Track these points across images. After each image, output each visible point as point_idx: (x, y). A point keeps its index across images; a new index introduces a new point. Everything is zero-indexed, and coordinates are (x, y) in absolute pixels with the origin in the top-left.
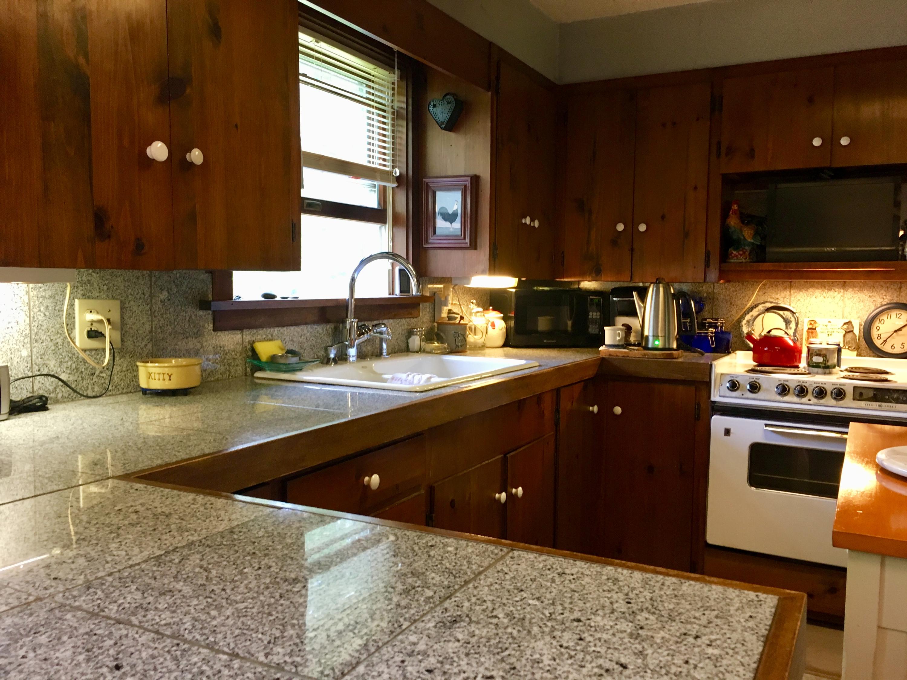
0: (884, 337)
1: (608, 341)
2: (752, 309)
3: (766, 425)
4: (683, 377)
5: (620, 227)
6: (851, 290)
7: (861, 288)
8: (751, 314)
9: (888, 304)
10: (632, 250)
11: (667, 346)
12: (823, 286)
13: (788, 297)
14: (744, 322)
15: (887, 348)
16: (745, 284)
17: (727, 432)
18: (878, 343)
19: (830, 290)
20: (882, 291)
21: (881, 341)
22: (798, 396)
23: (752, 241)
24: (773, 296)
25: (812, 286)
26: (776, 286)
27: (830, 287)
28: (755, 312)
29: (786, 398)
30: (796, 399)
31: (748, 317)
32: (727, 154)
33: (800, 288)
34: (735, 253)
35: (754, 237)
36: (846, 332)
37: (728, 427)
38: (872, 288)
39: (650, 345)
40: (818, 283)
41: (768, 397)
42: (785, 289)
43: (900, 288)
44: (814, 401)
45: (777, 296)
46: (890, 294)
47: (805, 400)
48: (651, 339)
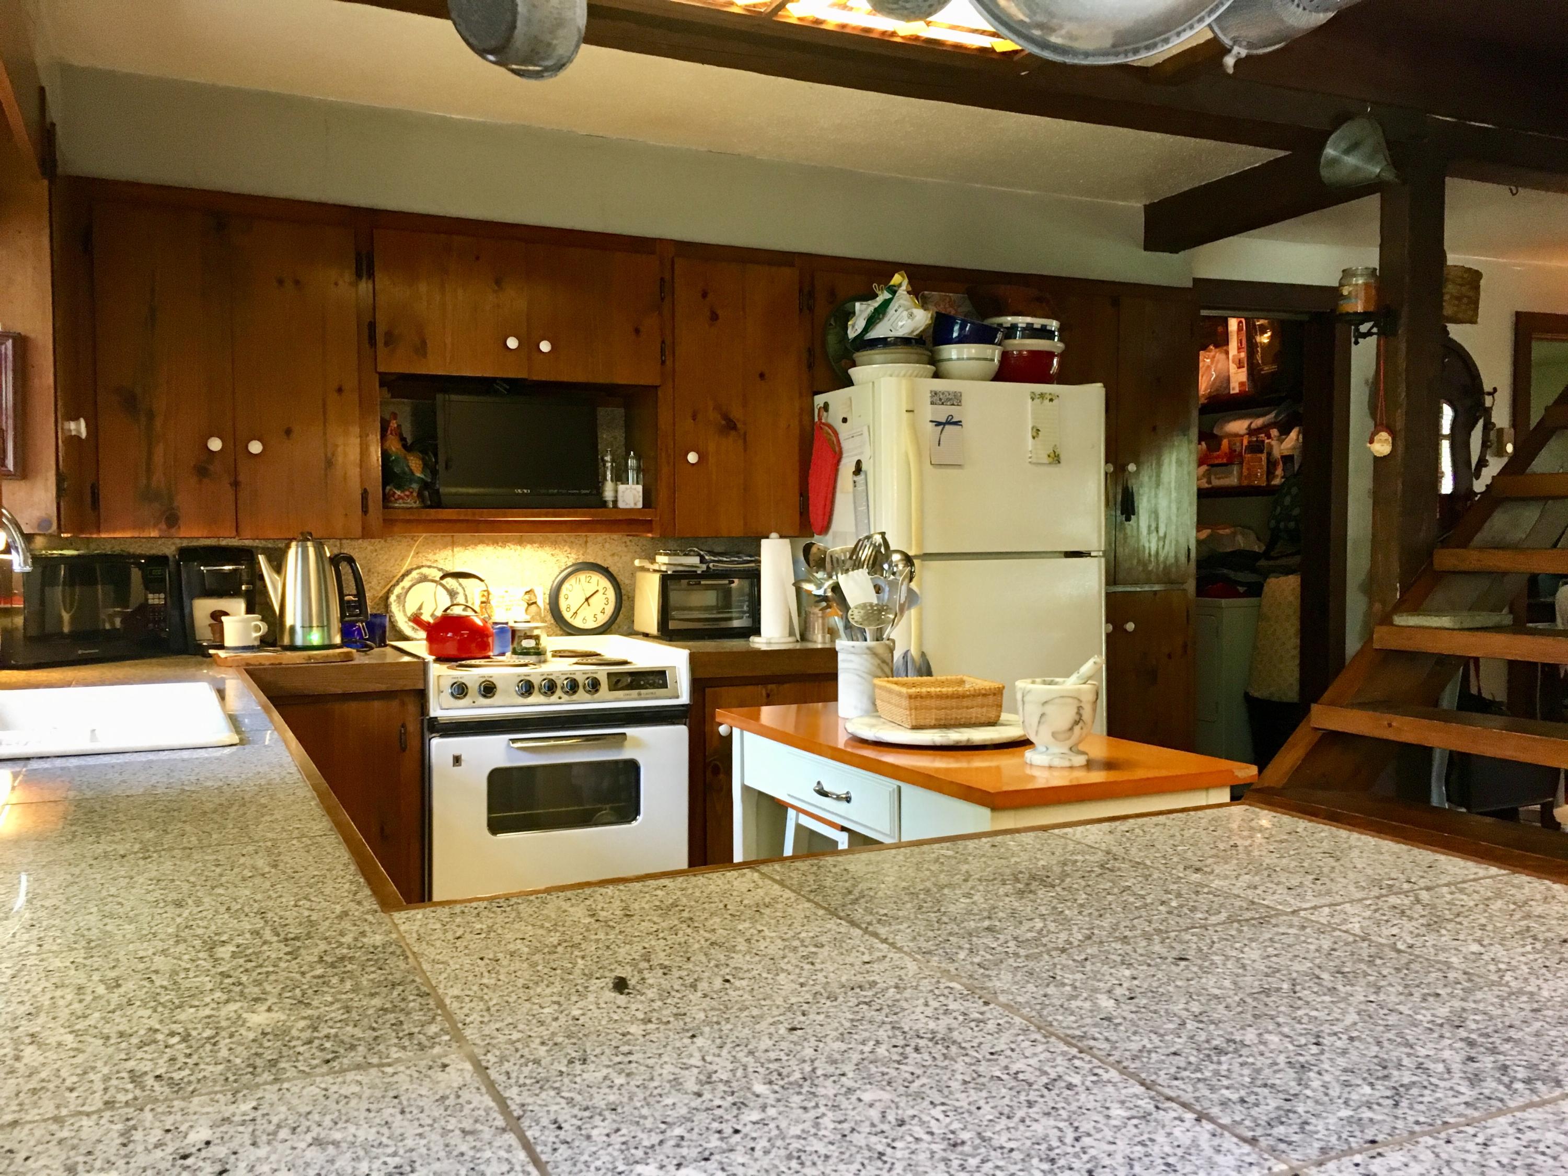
0: (573, 610)
1: (231, 639)
2: (403, 576)
3: (514, 741)
4: (383, 687)
5: (215, 445)
6: (529, 546)
7: (542, 544)
8: (401, 584)
9: (573, 565)
10: (236, 484)
11: (326, 642)
12: (495, 542)
13: (450, 558)
14: (393, 598)
15: (577, 623)
16: (389, 539)
17: (457, 760)
18: (567, 616)
19: (503, 546)
20: (566, 548)
21: (571, 613)
22: (545, 694)
23: (422, 476)
24: (431, 556)
25: (481, 542)
26: (433, 542)
27: (504, 542)
28: (406, 583)
29: (531, 700)
30: (542, 699)
31: (397, 590)
32: (386, 344)
33: (465, 545)
34: (398, 493)
35: (423, 471)
36: (529, 605)
37: (457, 753)
38: (555, 543)
39: (299, 642)
40: (488, 537)
41: (509, 701)
42: (445, 547)
43: (586, 542)
44: (565, 698)
45: (436, 557)
46: (574, 551)
47: (554, 698)
48: (299, 630)
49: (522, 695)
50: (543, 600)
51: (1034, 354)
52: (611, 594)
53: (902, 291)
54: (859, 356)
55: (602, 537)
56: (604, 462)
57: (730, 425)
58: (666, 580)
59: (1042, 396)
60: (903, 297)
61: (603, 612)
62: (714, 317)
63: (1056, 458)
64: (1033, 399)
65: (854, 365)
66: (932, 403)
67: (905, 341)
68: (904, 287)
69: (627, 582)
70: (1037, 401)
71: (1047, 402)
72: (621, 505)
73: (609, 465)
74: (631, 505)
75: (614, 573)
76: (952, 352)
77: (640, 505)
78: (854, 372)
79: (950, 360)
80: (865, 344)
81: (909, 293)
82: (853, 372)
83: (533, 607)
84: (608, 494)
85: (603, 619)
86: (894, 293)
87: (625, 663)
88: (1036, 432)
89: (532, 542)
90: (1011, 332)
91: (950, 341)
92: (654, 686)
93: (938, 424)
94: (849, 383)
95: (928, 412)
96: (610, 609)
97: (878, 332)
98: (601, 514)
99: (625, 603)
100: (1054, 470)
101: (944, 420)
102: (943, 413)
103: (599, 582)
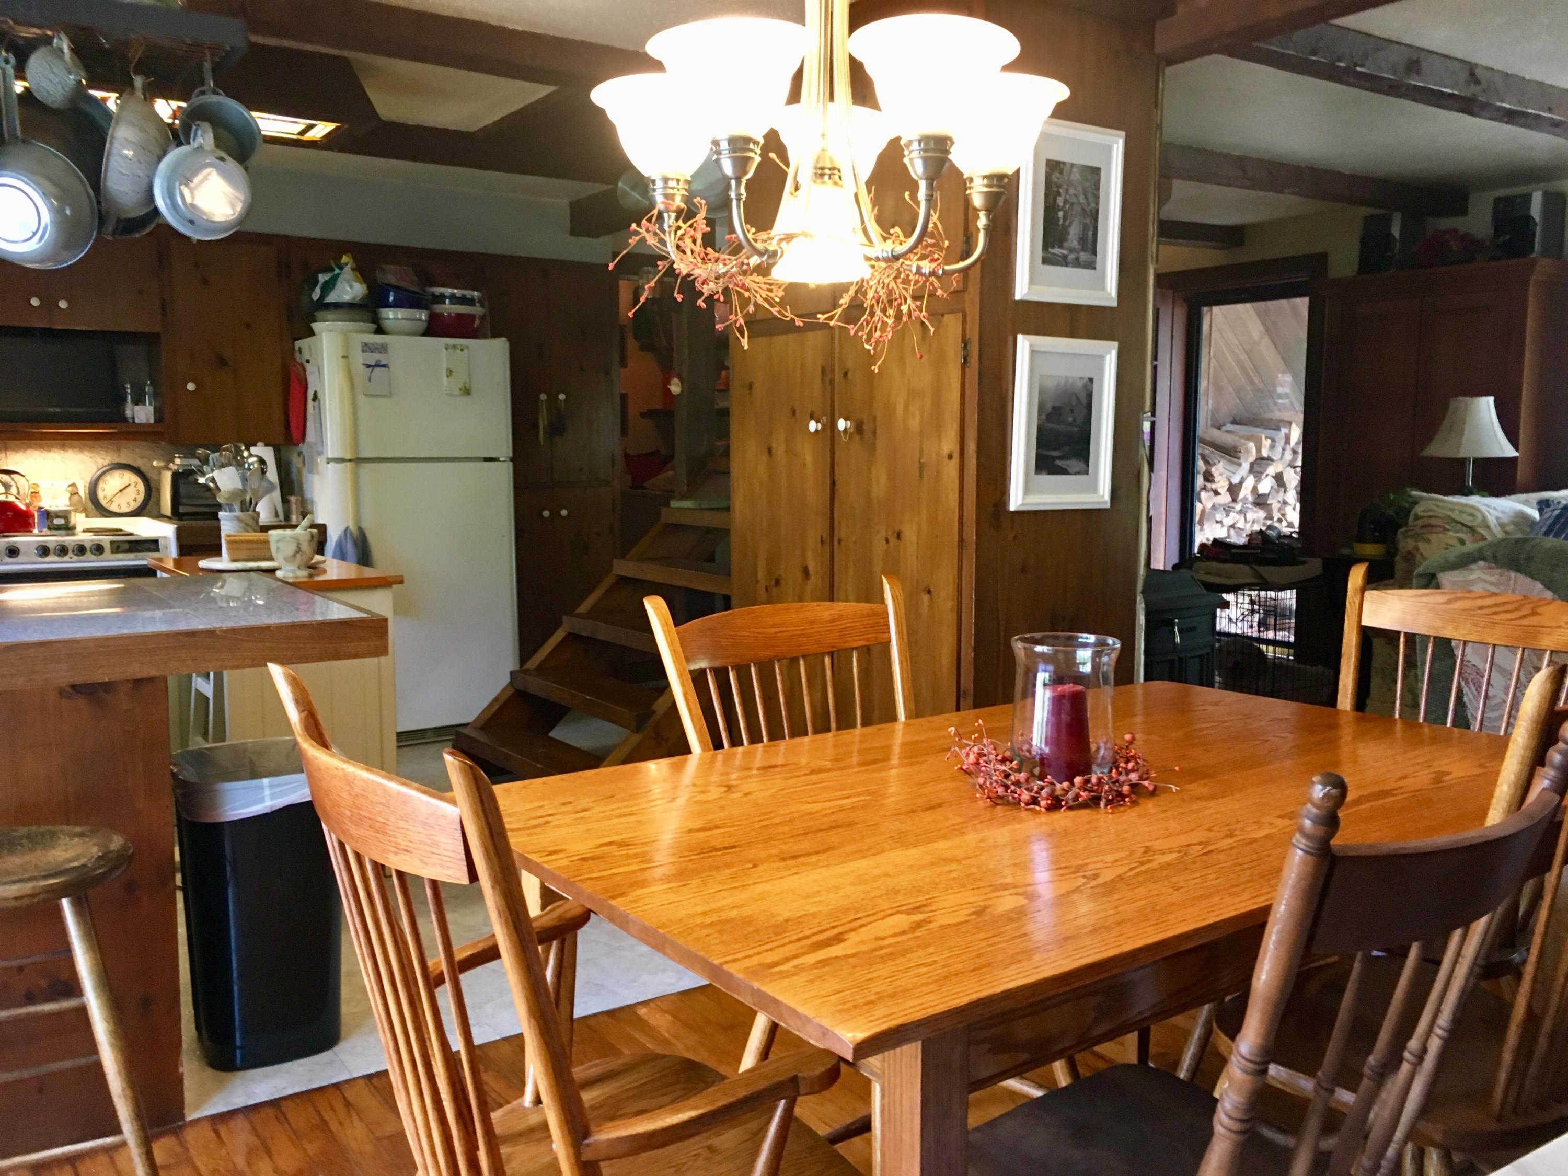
0: (109, 496)
6: (70, 451)
7: (81, 449)
9: (109, 465)
12: (41, 448)
15: (113, 508)
18: (104, 503)
19: (49, 451)
20: (102, 452)
21: (108, 500)
22: (59, 555)
27: (49, 448)
29: (47, 559)
30: (57, 559)
36: (72, 494)
38: (92, 448)
40: (36, 444)
41: (29, 560)
43: (119, 448)
44: (75, 558)
46: (110, 454)
47: (66, 558)
49: (41, 556)
50: (83, 492)
51: (459, 316)
52: (141, 487)
53: (348, 269)
54: (319, 314)
55: (131, 443)
56: (125, 389)
57: (222, 362)
58: (176, 476)
59: (454, 347)
60: (347, 273)
61: (135, 500)
62: (205, 282)
63: (467, 391)
64: (447, 349)
65: (315, 321)
66: (363, 351)
67: (351, 306)
68: (349, 266)
69: (155, 477)
70: (450, 350)
71: (458, 351)
72: (137, 421)
73: (129, 391)
74: (144, 421)
75: (145, 472)
76: (389, 314)
77: (152, 421)
78: (316, 326)
79: (389, 319)
80: (323, 305)
81: (353, 269)
82: (314, 326)
83: (76, 497)
84: (128, 413)
85: (134, 506)
86: (341, 268)
87: (131, 534)
88: (450, 373)
89: (73, 447)
90: (441, 299)
91: (387, 305)
92: (149, 550)
93: (369, 366)
94: (311, 333)
95: (359, 358)
96: (141, 498)
97: (331, 298)
98: (123, 427)
99: (154, 494)
100: (466, 399)
101: (373, 364)
102: (372, 358)
103: (129, 477)
